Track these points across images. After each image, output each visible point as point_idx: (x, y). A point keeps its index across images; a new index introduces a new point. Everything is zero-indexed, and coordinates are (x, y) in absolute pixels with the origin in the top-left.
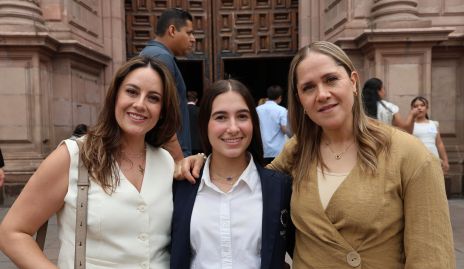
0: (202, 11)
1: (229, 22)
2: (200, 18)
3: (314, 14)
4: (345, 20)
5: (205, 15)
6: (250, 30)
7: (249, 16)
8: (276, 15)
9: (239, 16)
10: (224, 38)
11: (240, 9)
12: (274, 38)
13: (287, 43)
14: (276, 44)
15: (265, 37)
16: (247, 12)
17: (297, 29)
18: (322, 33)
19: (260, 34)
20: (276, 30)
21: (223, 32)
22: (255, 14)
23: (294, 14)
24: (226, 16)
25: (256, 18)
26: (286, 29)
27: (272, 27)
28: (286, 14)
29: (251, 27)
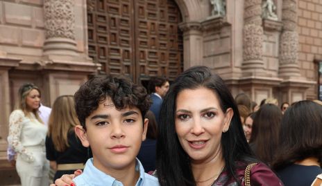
0: (128, 47)
1: (144, 58)
2: (128, 51)
4: (229, 67)
5: (130, 49)
6: (156, 62)
7: (155, 53)
8: (170, 54)
9: (150, 53)
10: (142, 66)
11: (151, 48)
12: (170, 68)
13: (176, 72)
14: (171, 72)
15: (164, 68)
16: (154, 51)
20: (170, 64)
21: (141, 62)
22: (159, 52)
24: (142, 52)
25: (159, 55)
27: (168, 61)
29: (157, 60)
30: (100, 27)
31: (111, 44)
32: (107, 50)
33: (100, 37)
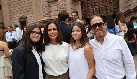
1: (103, 9)
2: (97, 8)
3: (123, 4)
4: (131, 4)
5: (98, 8)
7: (107, 6)
8: (114, 5)
9: (105, 7)
10: (102, 12)
11: (105, 5)
13: (116, 11)
14: (114, 12)
17: (119, 8)
18: (125, 8)
19: (110, 10)
20: (114, 9)
22: (109, 6)
23: (118, 5)
24: (102, 7)
25: (109, 7)
26: (116, 8)
28: (116, 5)
29: (108, 9)
30: (88, 4)
31: (91, 8)
32: (90, 10)
33: (88, 7)
